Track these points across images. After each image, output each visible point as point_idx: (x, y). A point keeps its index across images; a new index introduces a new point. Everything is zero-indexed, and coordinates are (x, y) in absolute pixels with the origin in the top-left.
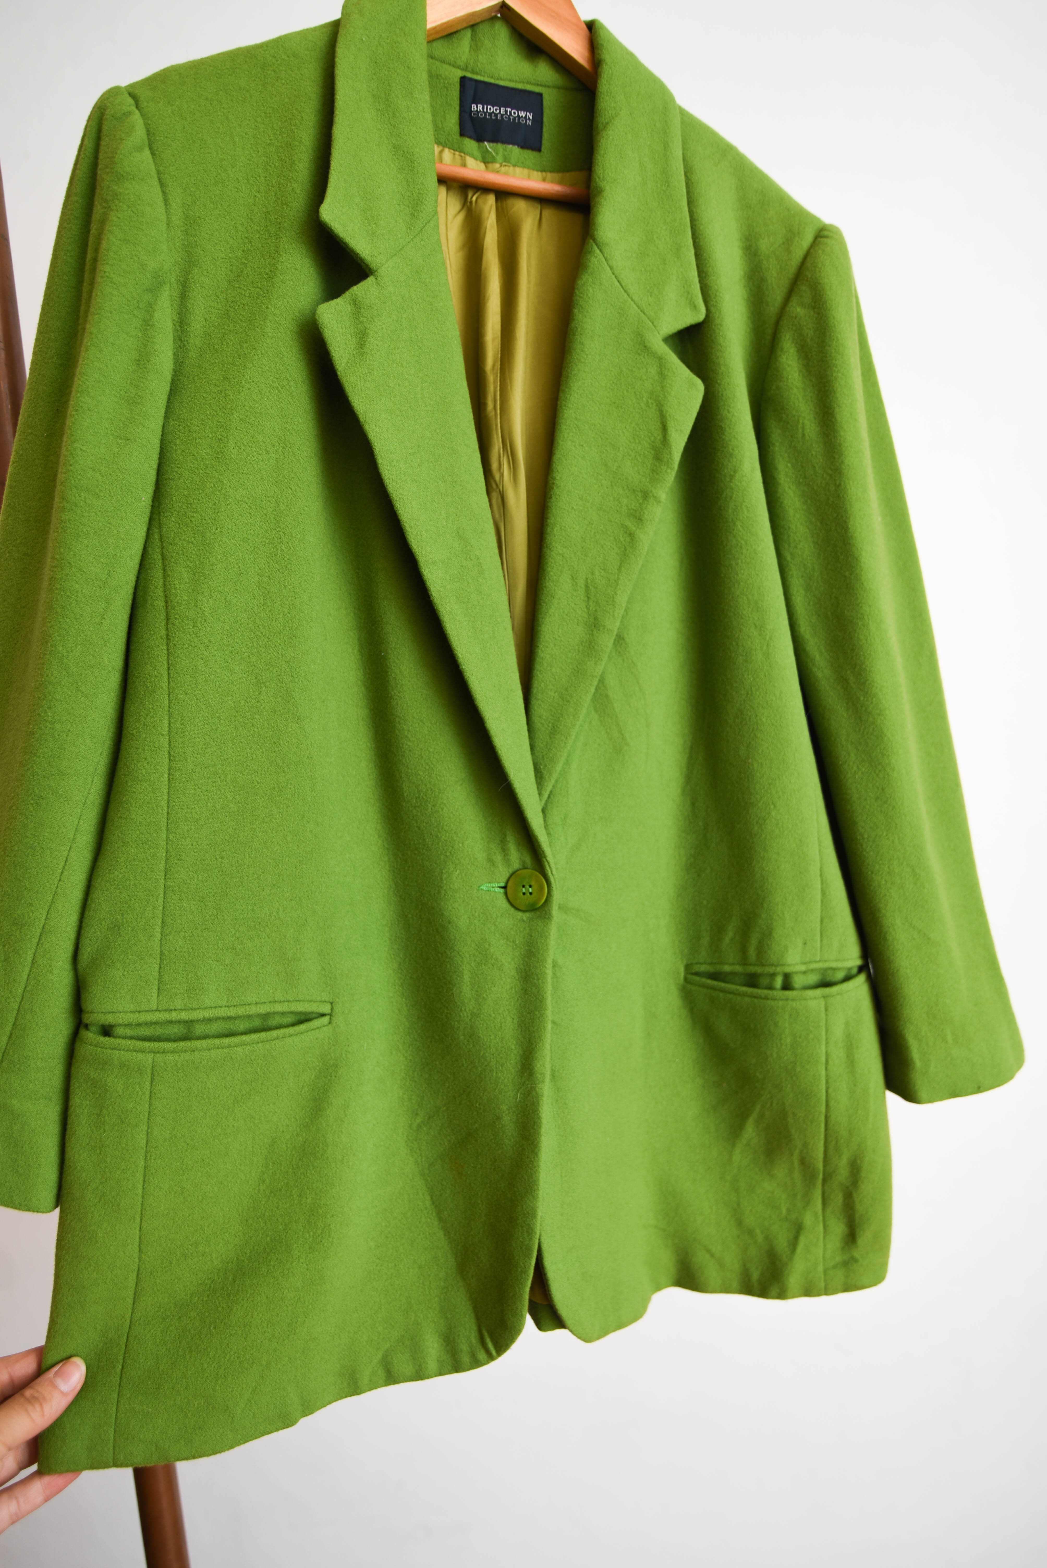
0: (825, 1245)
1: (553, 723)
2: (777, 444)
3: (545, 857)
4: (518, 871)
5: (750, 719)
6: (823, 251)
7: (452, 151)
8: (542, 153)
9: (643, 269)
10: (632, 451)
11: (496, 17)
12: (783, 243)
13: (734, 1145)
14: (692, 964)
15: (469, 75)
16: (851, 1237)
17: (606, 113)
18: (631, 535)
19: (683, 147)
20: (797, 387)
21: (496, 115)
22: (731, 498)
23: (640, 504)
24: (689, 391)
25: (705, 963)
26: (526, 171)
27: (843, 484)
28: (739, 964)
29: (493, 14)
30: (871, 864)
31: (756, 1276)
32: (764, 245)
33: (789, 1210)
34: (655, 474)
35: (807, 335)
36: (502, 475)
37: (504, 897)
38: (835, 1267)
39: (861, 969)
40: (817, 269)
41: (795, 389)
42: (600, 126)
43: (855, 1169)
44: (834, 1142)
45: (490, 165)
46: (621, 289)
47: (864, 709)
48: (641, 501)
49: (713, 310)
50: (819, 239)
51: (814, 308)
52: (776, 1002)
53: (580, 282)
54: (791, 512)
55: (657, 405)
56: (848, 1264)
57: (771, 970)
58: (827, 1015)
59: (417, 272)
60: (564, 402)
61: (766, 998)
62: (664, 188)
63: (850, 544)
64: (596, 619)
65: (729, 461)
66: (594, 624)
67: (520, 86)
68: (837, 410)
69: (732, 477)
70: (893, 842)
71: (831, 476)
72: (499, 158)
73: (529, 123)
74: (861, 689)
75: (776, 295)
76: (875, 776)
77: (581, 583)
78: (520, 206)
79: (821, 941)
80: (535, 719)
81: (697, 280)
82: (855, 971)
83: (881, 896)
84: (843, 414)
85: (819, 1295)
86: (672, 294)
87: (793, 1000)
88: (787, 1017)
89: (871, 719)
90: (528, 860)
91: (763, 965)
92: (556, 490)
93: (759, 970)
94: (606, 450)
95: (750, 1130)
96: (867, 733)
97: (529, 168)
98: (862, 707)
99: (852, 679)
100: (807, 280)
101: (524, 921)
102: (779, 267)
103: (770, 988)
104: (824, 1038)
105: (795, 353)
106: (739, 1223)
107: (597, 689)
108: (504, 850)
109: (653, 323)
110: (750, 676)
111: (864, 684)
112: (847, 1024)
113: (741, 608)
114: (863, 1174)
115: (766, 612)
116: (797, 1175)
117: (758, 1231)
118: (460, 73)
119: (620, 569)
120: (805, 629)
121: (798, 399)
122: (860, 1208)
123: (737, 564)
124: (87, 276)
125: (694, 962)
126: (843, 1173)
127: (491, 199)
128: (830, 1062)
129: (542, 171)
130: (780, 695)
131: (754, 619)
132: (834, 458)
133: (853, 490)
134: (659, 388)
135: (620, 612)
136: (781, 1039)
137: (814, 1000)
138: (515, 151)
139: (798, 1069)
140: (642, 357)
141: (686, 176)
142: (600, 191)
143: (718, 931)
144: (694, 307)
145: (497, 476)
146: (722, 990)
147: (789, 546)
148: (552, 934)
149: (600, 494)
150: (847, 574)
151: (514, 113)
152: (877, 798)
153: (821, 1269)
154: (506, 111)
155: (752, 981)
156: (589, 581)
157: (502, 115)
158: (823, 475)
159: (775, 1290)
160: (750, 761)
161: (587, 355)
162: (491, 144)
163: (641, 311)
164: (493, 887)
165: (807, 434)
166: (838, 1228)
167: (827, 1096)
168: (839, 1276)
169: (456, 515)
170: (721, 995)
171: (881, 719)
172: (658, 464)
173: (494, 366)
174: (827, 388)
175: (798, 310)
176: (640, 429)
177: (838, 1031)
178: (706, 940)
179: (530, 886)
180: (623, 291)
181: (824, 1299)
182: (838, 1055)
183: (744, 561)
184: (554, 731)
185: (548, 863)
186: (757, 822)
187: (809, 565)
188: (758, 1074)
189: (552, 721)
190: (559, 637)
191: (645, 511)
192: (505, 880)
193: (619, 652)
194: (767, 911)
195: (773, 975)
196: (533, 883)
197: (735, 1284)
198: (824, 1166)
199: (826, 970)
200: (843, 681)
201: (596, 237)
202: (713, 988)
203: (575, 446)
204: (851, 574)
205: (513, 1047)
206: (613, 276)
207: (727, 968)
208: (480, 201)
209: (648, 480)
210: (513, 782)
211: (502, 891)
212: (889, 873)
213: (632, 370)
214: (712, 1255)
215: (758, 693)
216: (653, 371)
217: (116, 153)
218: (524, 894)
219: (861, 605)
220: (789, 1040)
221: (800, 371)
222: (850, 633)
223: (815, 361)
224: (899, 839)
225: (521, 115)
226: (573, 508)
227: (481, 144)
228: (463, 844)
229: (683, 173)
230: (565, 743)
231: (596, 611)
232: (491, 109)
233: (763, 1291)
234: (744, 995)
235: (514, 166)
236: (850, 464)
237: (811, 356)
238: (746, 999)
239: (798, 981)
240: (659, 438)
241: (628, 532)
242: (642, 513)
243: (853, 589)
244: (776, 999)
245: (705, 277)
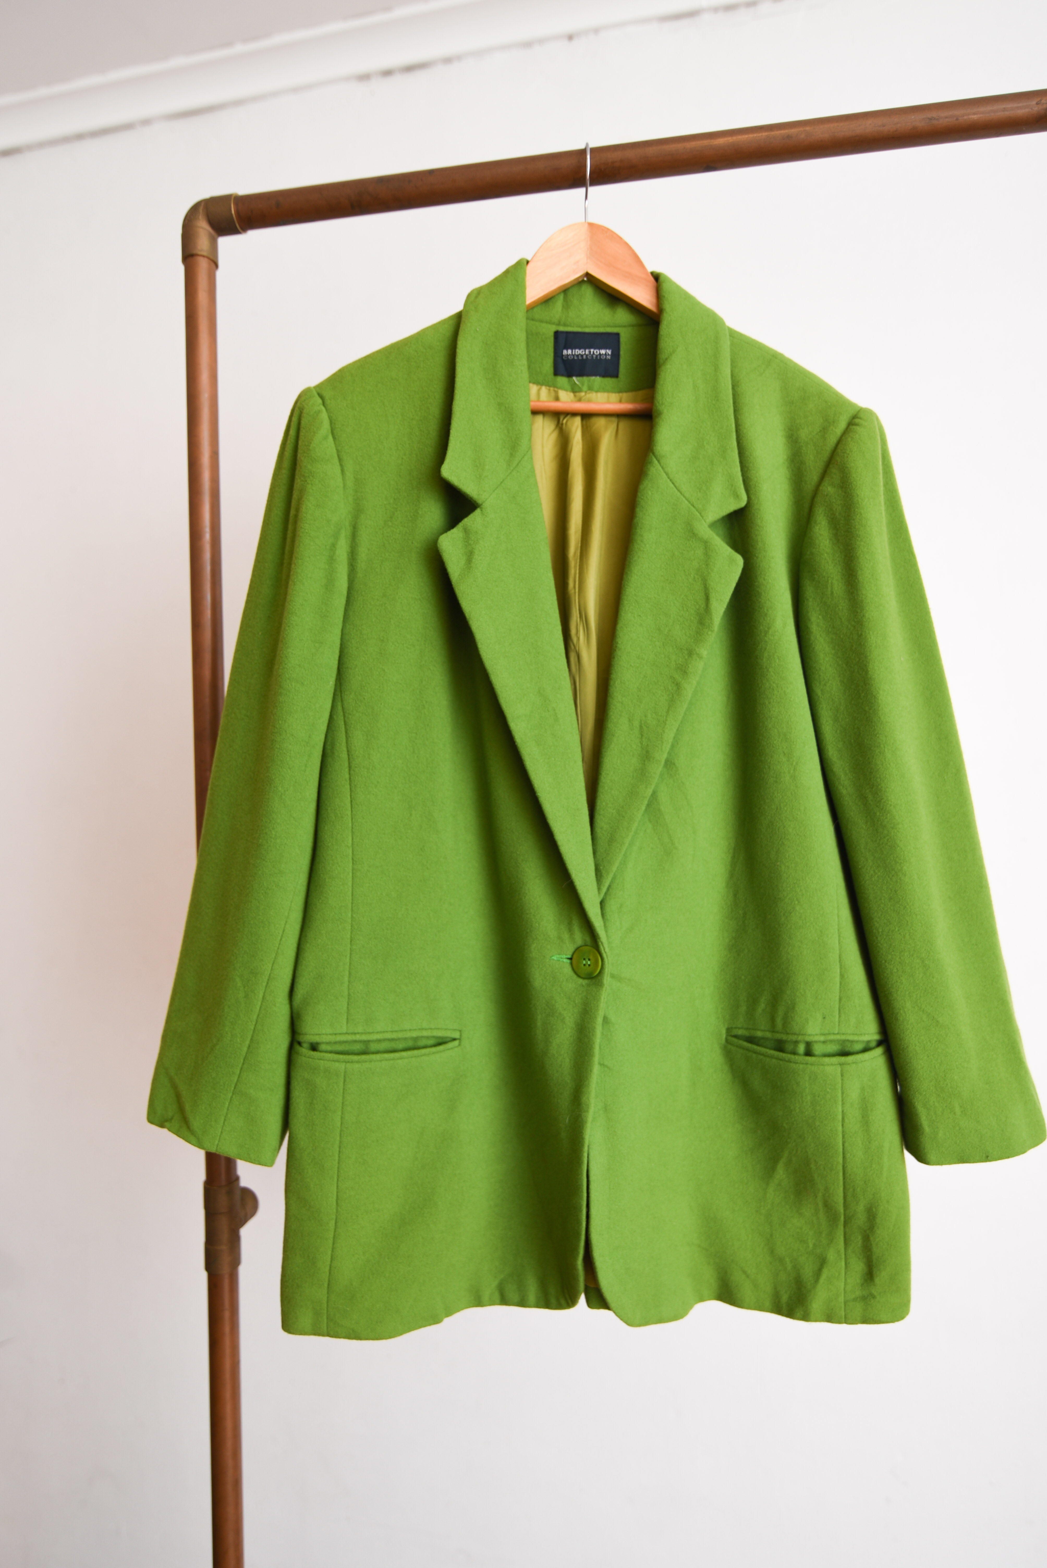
0: (846, 1280)
1: (611, 834)
2: (811, 600)
3: (599, 938)
4: (580, 947)
5: (779, 829)
6: (852, 438)
7: (548, 388)
8: (619, 379)
9: (694, 471)
10: (681, 617)
11: (583, 281)
12: (820, 431)
13: (768, 1184)
14: (732, 1028)
15: (561, 329)
16: (870, 1275)
17: (666, 351)
18: (678, 685)
19: (731, 365)
20: (827, 553)
21: (582, 356)
22: (765, 649)
23: (686, 659)
24: (729, 566)
25: (742, 1028)
26: (606, 394)
27: (864, 634)
28: (769, 1031)
29: (580, 280)
30: (884, 954)
31: (785, 1298)
32: (804, 434)
33: (814, 1245)
34: (698, 636)
35: (836, 510)
36: (578, 639)
37: (570, 966)
38: (855, 1300)
39: (879, 1043)
40: (846, 455)
41: (826, 555)
42: (661, 361)
43: (871, 1214)
44: (851, 1190)
45: (577, 394)
46: (675, 489)
47: (879, 823)
48: (686, 657)
49: (753, 497)
50: (851, 427)
51: (842, 488)
52: (797, 1065)
53: (641, 487)
54: (822, 656)
55: (702, 580)
56: (867, 1299)
57: (794, 1038)
58: (842, 1080)
59: (514, 497)
60: (626, 582)
61: (789, 1061)
62: (714, 402)
63: (869, 684)
64: (647, 752)
65: (764, 619)
66: (646, 756)
67: (602, 330)
68: (859, 572)
69: (766, 632)
70: (904, 937)
71: (854, 627)
72: (585, 388)
73: (609, 357)
74: (877, 806)
75: (812, 475)
76: (889, 879)
77: (636, 724)
78: (601, 422)
79: (840, 1016)
80: (598, 830)
81: (739, 474)
82: (873, 1044)
83: (893, 982)
84: (865, 575)
85: (839, 1322)
86: (718, 489)
87: (812, 1065)
88: (807, 1078)
89: (886, 832)
90: (588, 939)
91: (788, 1034)
92: (618, 653)
93: (784, 1037)
94: (659, 618)
95: (781, 1172)
96: (883, 844)
97: (608, 392)
98: (878, 821)
99: (870, 797)
100: (837, 464)
101: (583, 986)
102: (815, 452)
103: (794, 1053)
104: (840, 1098)
105: (826, 524)
106: (772, 1251)
107: (648, 805)
108: (570, 931)
109: (700, 514)
110: (779, 795)
111: (880, 801)
112: (863, 1089)
113: (773, 738)
114: (878, 1220)
115: (793, 742)
116: (822, 1215)
117: (787, 1259)
118: (554, 328)
119: (668, 712)
120: (832, 752)
121: (828, 562)
122: (876, 1251)
123: (770, 703)
124: (290, 527)
125: (734, 1026)
126: (861, 1218)
127: (578, 421)
128: (846, 1120)
129: (619, 392)
130: (804, 810)
131: (783, 748)
132: (857, 612)
133: (873, 639)
134: (704, 566)
135: (667, 747)
136: (802, 1097)
137: (831, 1067)
138: (597, 380)
139: (818, 1123)
140: (691, 542)
141: (733, 388)
142: (660, 414)
143: (753, 1002)
144: (737, 496)
145: (575, 639)
146: (755, 1052)
147: (820, 684)
148: (602, 998)
149: (654, 653)
150: (867, 708)
151: (596, 352)
152: (890, 899)
153: (841, 1299)
154: (590, 352)
155: (780, 1046)
156: (643, 722)
157: (587, 355)
158: (848, 626)
159: (800, 1313)
160: (779, 863)
161: (645, 545)
162: (578, 378)
163: (691, 505)
164: (562, 958)
165: (835, 592)
166: (858, 1267)
167: (843, 1149)
168: (858, 1308)
169: (538, 678)
170: (754, 1055)
171: (894, 832)
172: (701, 628)
173: (575, 553)
174: (851, 554)
175: (829, 489)
176: (688, 599)
177: (854, 1094)
178: (743, 1009)
179: (589, 960)
180: (676, 491)
181: (844, 1326)
182: (854, 1115)
183: (775, 701)
184: (611, 840)
185: (602, 943)
186: (784, 915)
187: (836, 700)
188: (785, 1125)
189: (611, 832)
190: (618, 766)
191: (690, 666)
192: (571, 953)
193: (671, 775)
194: (791, 989)
195: (796, 1043)
196: (591, 957)
197: (768, 1304)
198: (845, 1210)
199: (844, 1041)
200: (863, 798)
201: (655, 451)
202: (748, 1050)
203: (634, 617)
204: (870, 709)
205: (569, 1081)
206: (669, 480)
207: (759, 1034)
208: (569, 423)
209: (692, 640)
210: (574, 881)
211: (569, 961)
212: (900, 963)
213: (682, 553)
214: (748, 1276)
215: (785, 809)
216: (700, 552)
217: (311, 443)
218: (584, 965)
219: (878, 736)
220: (809, 1098)
221: (830, 539)
222: (869, 758)
223: (842, 532)
224: (909, 935)
225: (601, 353)
226: (631, 665)
227: (571, 379)
228: (539, 924)
229: (730, 387)
230: (620, 849)
231: (648, 745)
232: (578, 352)
233: (790, 1313)
234: (772, 1057)
235: (597, 392)
236: (871, 618)
237: (839, 527)
238: (774, 1060)
239: (818, 1049)
240: (702, 606)
241: (675, 682)
242: (687, 667)
243: (871, 722)
244: (798, 1063)
245: (747, 471)
